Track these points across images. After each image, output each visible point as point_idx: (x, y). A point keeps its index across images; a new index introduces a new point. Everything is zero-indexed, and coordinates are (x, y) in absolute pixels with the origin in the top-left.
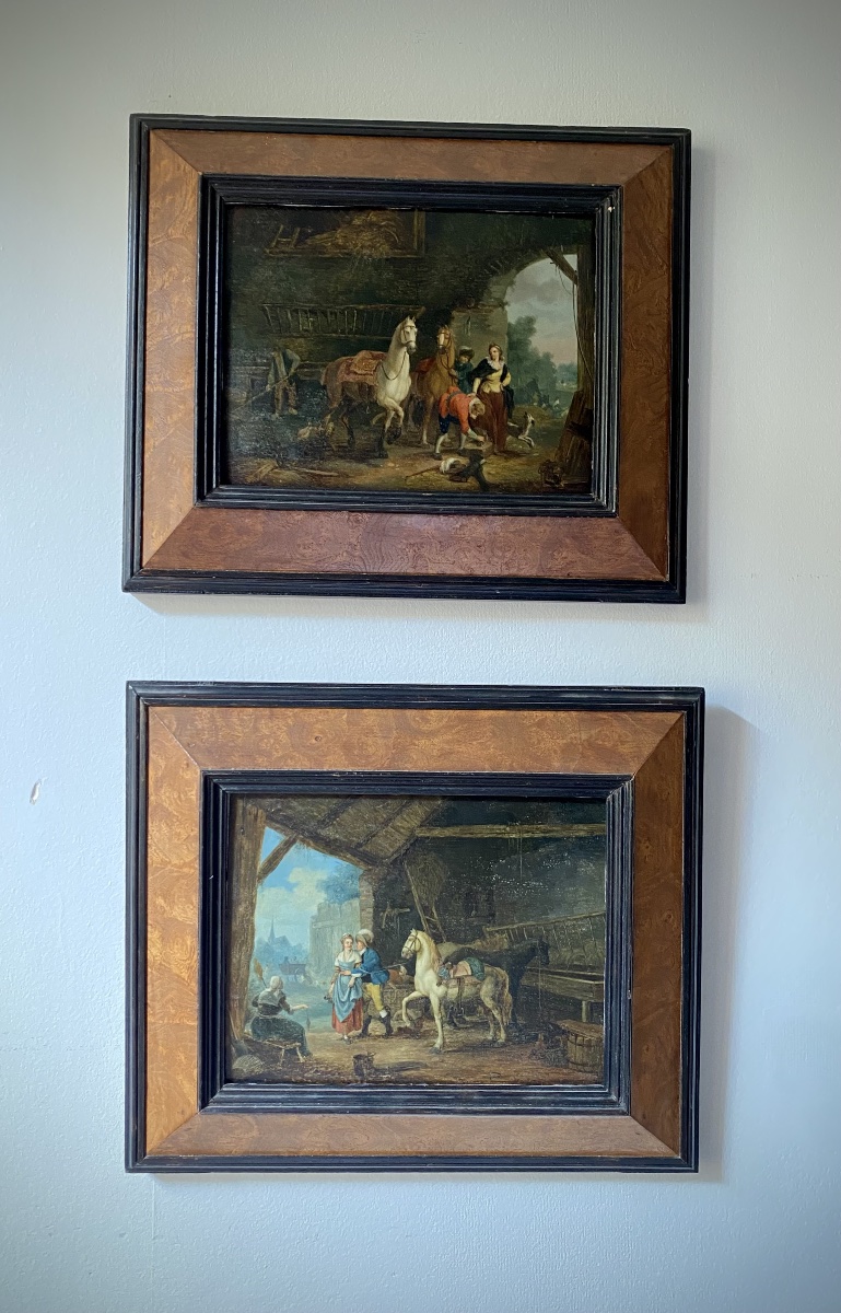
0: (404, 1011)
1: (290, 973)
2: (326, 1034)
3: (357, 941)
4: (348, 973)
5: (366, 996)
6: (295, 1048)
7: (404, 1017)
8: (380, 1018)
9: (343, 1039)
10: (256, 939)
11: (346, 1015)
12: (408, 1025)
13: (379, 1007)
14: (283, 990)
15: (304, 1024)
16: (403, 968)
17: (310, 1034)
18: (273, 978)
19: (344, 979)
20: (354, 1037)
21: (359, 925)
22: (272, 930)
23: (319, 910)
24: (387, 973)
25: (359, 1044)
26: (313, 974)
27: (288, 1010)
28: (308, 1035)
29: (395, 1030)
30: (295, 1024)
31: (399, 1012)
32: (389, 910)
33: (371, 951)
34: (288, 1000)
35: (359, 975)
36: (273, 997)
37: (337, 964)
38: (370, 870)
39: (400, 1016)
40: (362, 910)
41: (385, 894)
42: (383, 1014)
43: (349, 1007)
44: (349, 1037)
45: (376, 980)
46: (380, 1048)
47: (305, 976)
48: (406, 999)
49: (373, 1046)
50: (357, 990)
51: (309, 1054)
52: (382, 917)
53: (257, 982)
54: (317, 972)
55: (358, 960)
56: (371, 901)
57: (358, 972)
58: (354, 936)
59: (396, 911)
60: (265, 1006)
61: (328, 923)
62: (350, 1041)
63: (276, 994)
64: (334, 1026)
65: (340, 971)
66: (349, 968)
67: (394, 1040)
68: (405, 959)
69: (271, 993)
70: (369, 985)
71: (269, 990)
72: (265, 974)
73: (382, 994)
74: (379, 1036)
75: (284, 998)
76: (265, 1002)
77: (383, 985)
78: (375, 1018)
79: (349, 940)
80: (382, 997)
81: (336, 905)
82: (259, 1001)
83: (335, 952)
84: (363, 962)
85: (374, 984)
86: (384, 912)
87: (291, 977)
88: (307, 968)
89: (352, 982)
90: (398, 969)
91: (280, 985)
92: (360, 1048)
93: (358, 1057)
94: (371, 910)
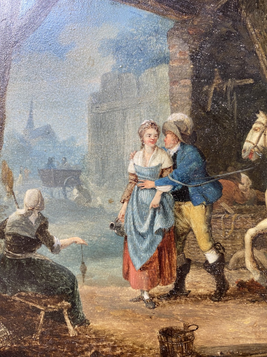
0: (247, 252)
1: (56, 185)
2: (113, 288)
3: (165, 132)
4: (150, 184)
5: (181, 225)
6: (61, 311)
7: (249, 264)
8: (206, 265)
9: (140, 299)
10: (6, 131)
11: (146, 257)
12: (256, 276)
13: (204, 244)
14: (44, 213)
15: (76, 271)
16: (244, 177)
17: (86, 287)
18: (29, 192)
19: (144, 195)
20: (160, 297)
21: (167, 106)
22: (31, 117)
23: (104, 85)
24: (218, 186)
25: (169, 308)
26: (92, 186)
27: (51, 245)
28: (82, 289)
29: (233, 286)
30: (62, 269)
31: (239, 254)
32: (217, 81)
33: (189, 149)
34: (51, 229)
35: (167, 188)
36: (28, 223)
37: (131, 169)
38: (185, 21)
39: (240, 261)
40: (173, 82)
41: (211, 57)
42: (212, 257)
43: (152, 243)
44: (152, 296)
45: (197, 198)
46: (206, 318)
47: (80, 190)
48: (252, 232)
49: (193, 314)
50: (165, 215)
51: (83, 322)
52: (207, 94)
53: (5, 199)
54: (99, 184)
55: (167, 163)
56: (189, 67)
57: (167, 183)
58: (160, 124)
59: (230, 83)
60: (16, 236)
61: (118, 104)
62: (153, 302)
63: (32, 218)
64: (126, 275)
65: (136, 180)
66: (153, 176)
67: (231, 304)
68: (248, 162)
69: (25, 217)
70: (187, 207)
71: (22, 211)
72: (17, 185)
73: (209, 222)
74: (204, 297)
75: (45, 226)
76: (15, 230)
77: (210, 206)
78: (195, 263)
79: (152, 131)
80: (210, 226)
81: (131, 76)
82: (7, 230)
83: (128, 150)
84: (174, 167)
85: (195, 204)
86: (210, 84)
87: (57, 191)
88: (83, 177)
89: (156, 200)
90: (236, 179)
91: (40, 204)
92: (170, 316)
93: (167, 333)
94: (188, 82)
